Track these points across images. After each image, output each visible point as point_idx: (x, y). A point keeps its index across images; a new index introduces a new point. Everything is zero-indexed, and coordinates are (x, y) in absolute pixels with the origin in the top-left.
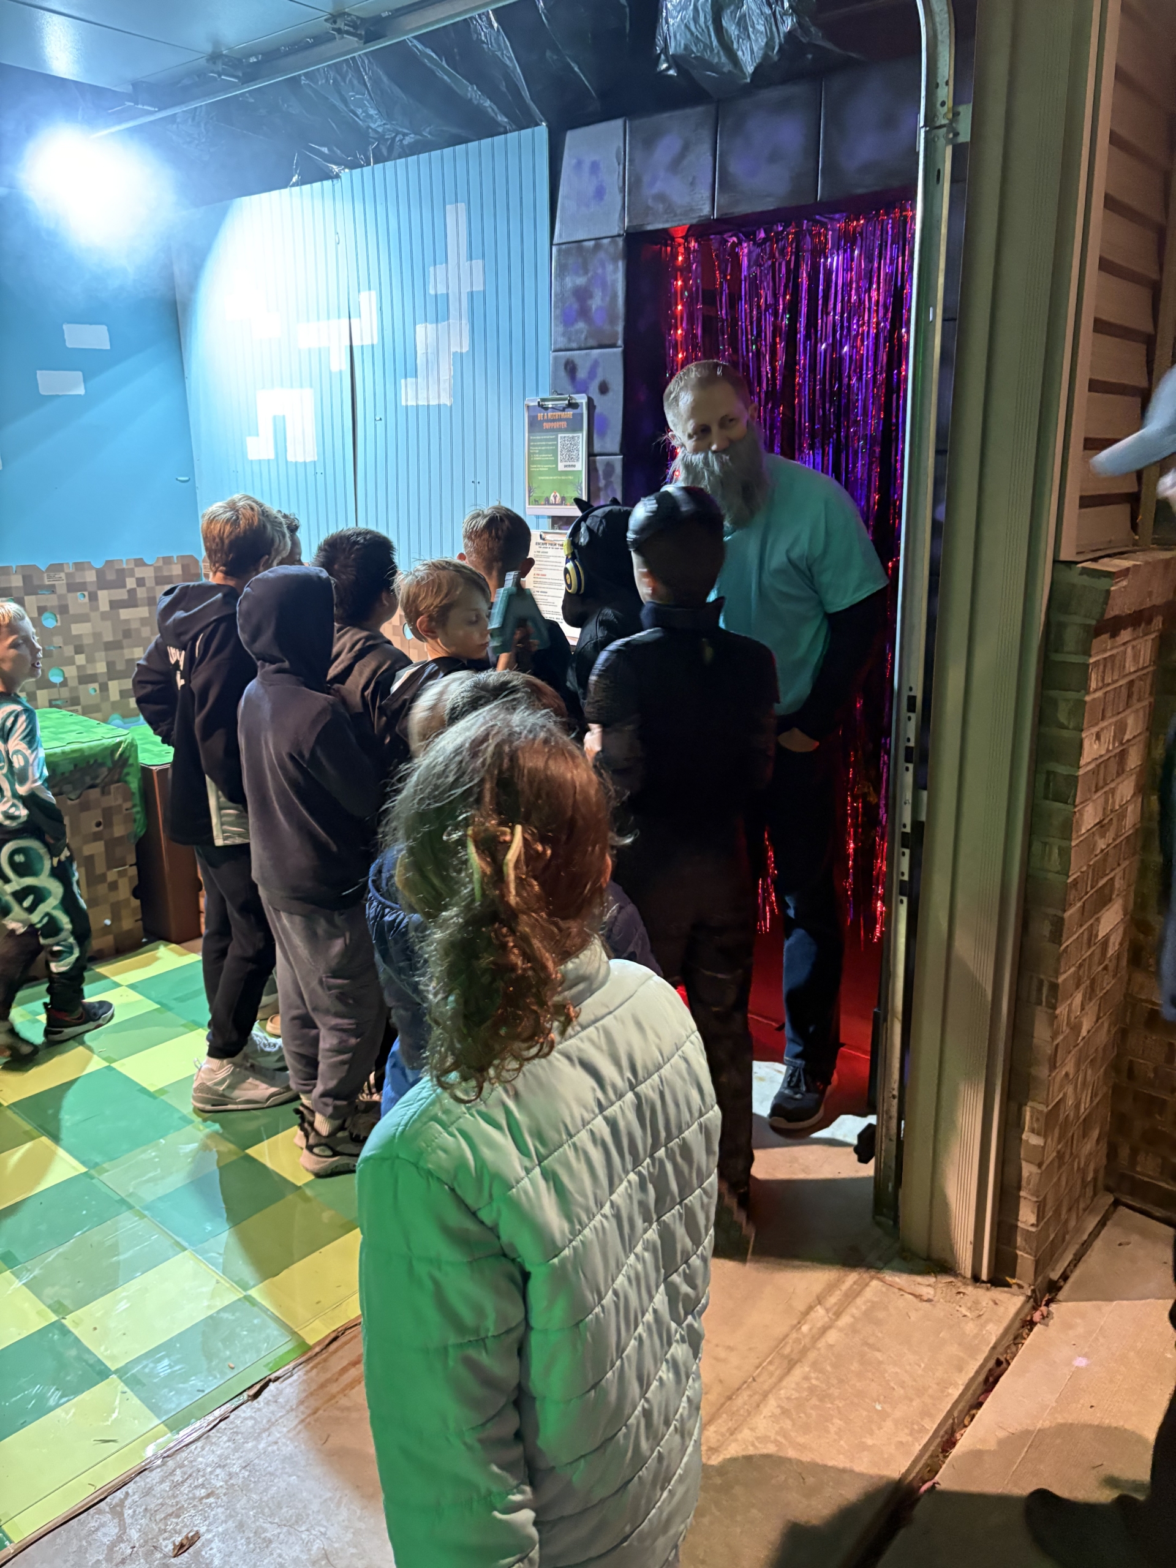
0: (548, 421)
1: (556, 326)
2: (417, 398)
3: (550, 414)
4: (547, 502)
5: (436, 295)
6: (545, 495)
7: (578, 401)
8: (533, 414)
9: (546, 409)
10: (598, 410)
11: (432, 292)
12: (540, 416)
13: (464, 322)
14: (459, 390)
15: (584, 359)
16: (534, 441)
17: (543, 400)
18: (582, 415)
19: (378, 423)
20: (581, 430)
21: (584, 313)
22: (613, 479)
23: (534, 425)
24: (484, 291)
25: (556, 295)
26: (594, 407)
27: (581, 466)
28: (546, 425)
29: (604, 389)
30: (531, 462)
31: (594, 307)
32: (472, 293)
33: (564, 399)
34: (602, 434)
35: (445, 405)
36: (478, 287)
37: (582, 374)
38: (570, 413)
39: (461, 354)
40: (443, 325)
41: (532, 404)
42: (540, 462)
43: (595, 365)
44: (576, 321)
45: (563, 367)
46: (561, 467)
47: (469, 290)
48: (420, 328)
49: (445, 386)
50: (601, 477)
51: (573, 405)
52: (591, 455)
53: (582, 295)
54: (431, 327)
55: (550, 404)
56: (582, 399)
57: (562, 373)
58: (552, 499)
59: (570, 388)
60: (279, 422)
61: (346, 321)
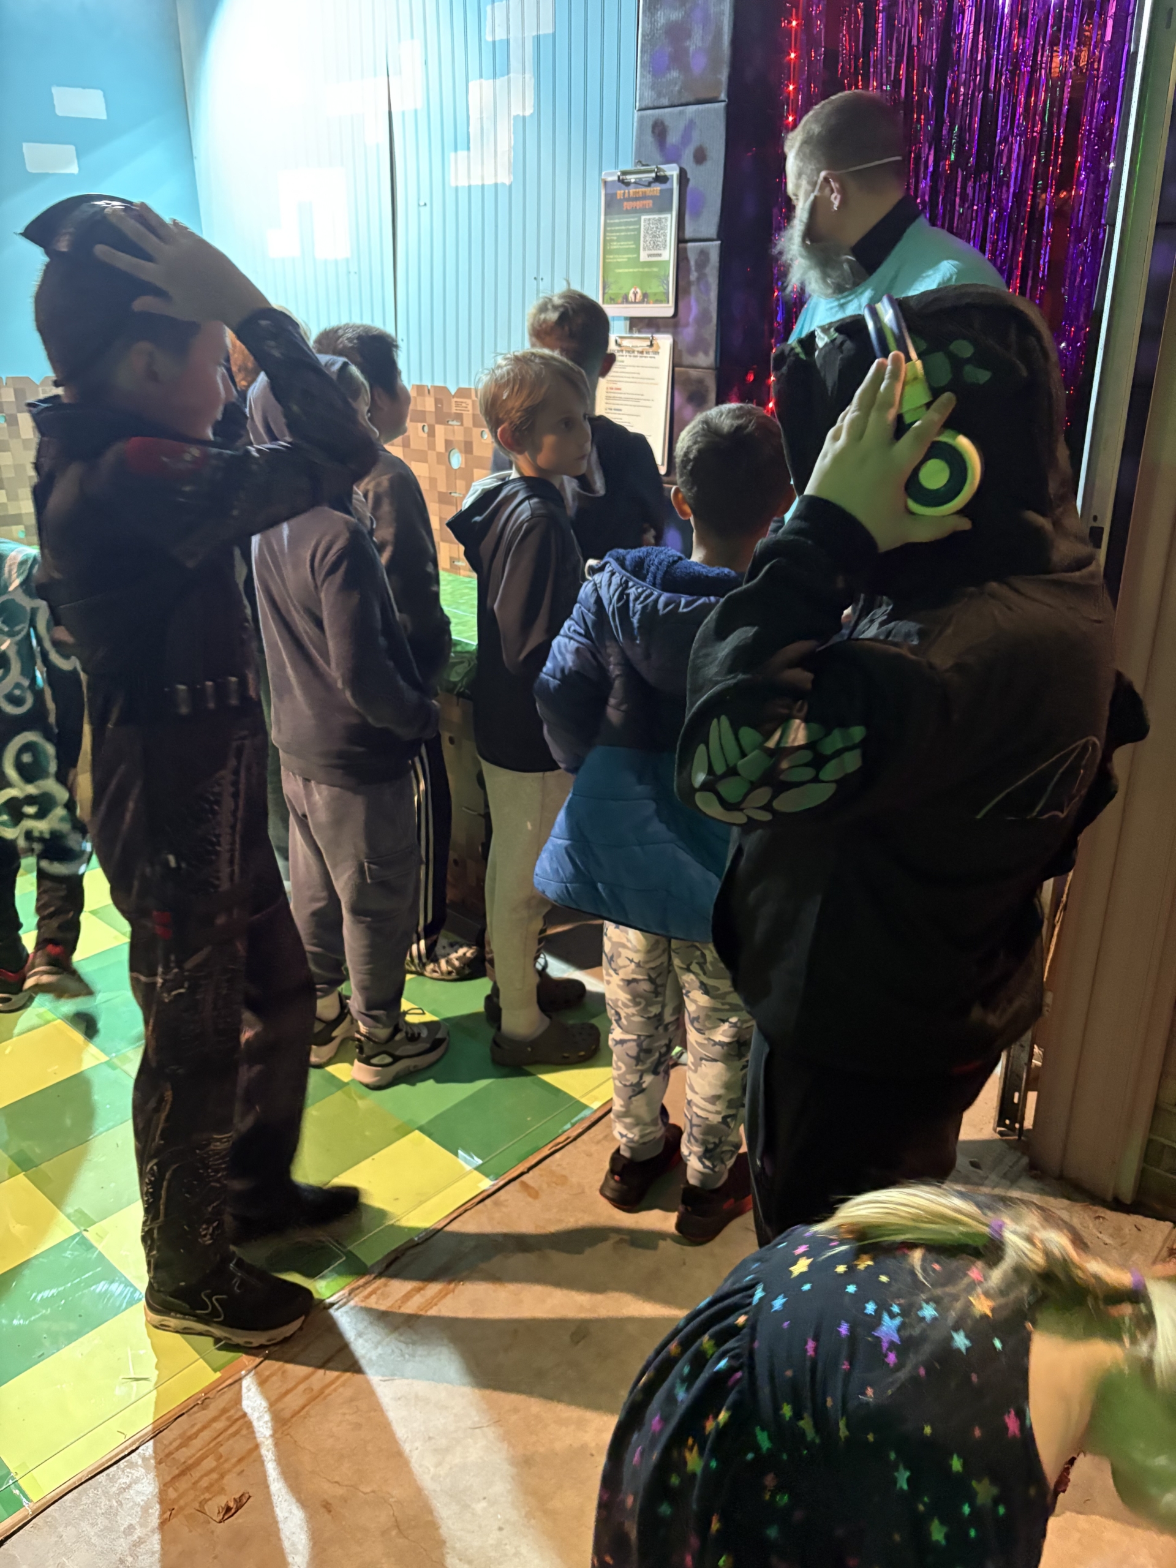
0: (629, 199)
1: (642, 76)
2: (469, 177)
3: (632, 190)
4: (626, 300)
5: (494, 43)
6: (623, 292)
7: (668, 173)
8: (610, 191)
9: (628, 184)
10: (691, 184)
11: (489, 39)
12: (620, 193)
13: (527, 76)
14: (520, 165)
15: (675, 119)
16: (612, 225)
17: (624, 173)
18: (671, 190)
19: (422, 209)
20: (670, 210)
21: (679, 58)
22: (708, 270)
23: (612, 204)
24: (554, 35)
25: (643, 36)
26: (688, 180)
27: (668, 254)
28: (627, 205)
29: (700, 157)
30: (606, 252)
31: (692, 49)
32: (538, 37)
33: (651, 171)
34: (697, 214)
35: (503, 184)
36: (547, 30)
37: (673, 138)
38: (657, 188)
39: (524, 118)
40: (501, 81)
41: (610, 179)
42: (618, 252)
43: (691, 125)
44: (669, 69)
45: (650, 130)
46: (644, 256)
47: (535, 33)
48: (474, 85)
49: (504, 160)
50: (693, 268)
51: (661, 179)
52: (681, 240)
53: (677, 33)
54: (487, 84)
55: (632, 178)
56: (672, 171)
57: (649, 138)
58: (631, 296)
59: (658, 157)
60: (306, 207)
61: (382, 80)
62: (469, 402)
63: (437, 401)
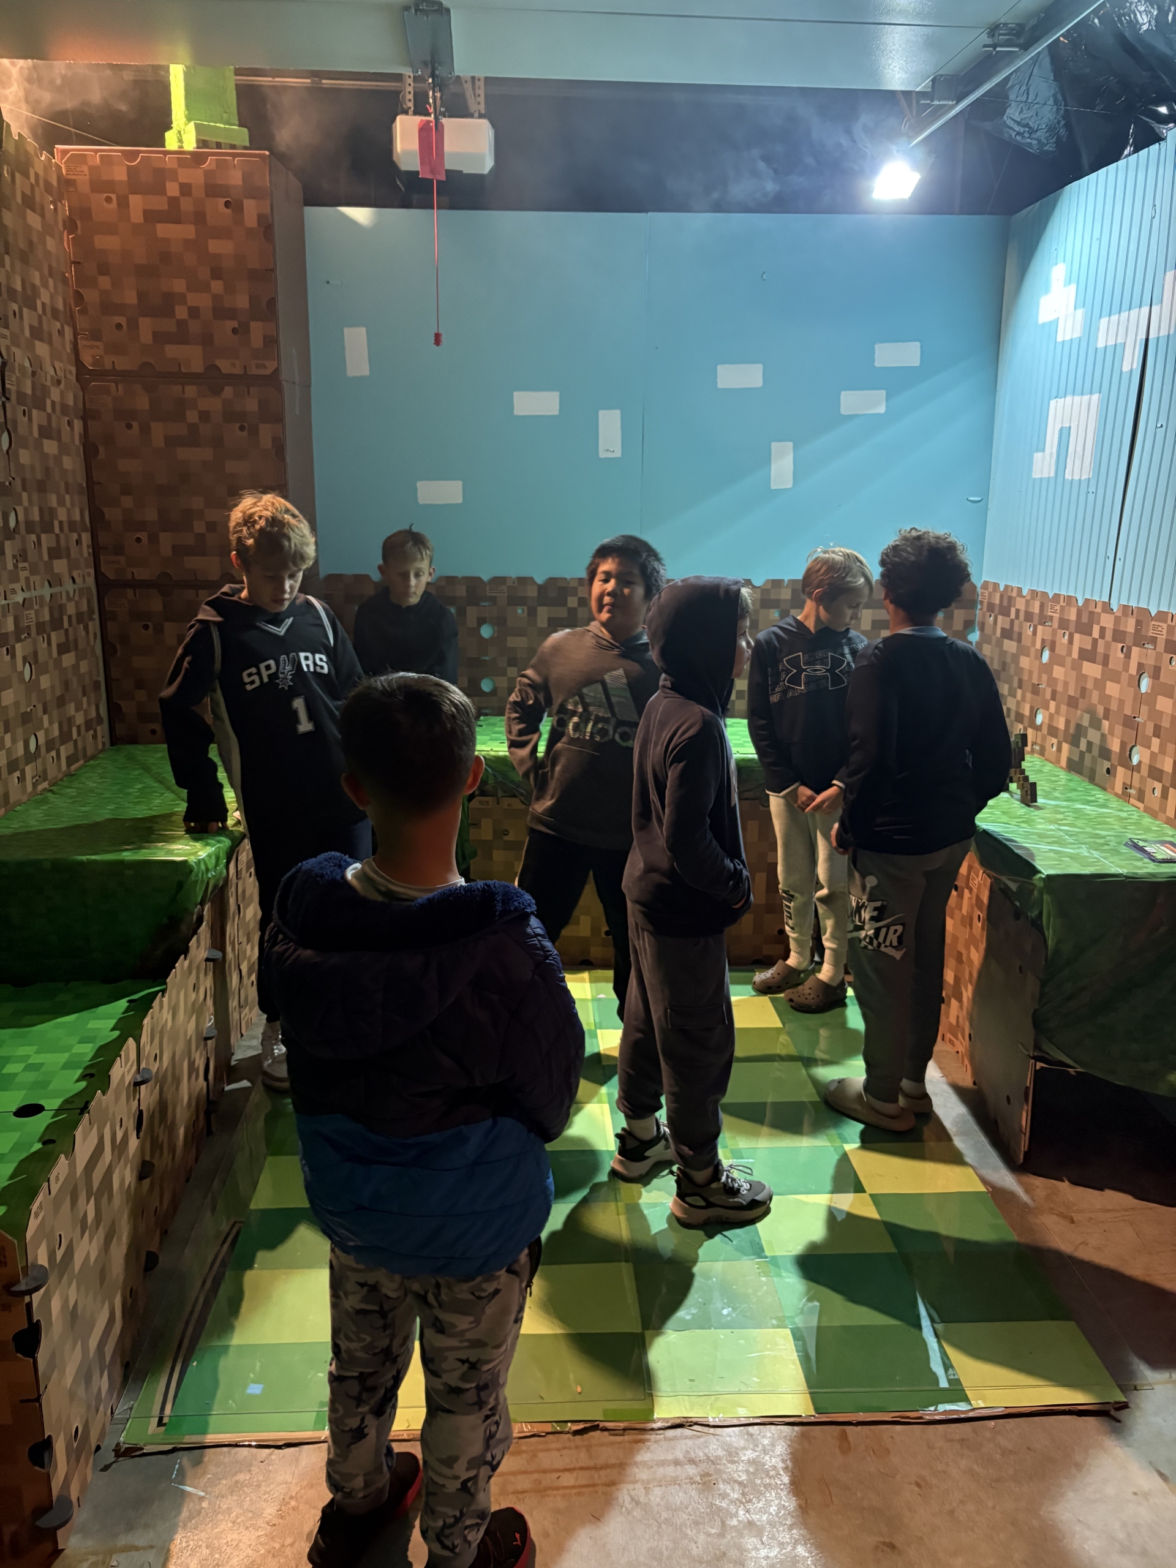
19: (1159, 431)
60: (1064, 434)
61: (1145, 310)
62: (1165, 626)
63: (1139, 623)
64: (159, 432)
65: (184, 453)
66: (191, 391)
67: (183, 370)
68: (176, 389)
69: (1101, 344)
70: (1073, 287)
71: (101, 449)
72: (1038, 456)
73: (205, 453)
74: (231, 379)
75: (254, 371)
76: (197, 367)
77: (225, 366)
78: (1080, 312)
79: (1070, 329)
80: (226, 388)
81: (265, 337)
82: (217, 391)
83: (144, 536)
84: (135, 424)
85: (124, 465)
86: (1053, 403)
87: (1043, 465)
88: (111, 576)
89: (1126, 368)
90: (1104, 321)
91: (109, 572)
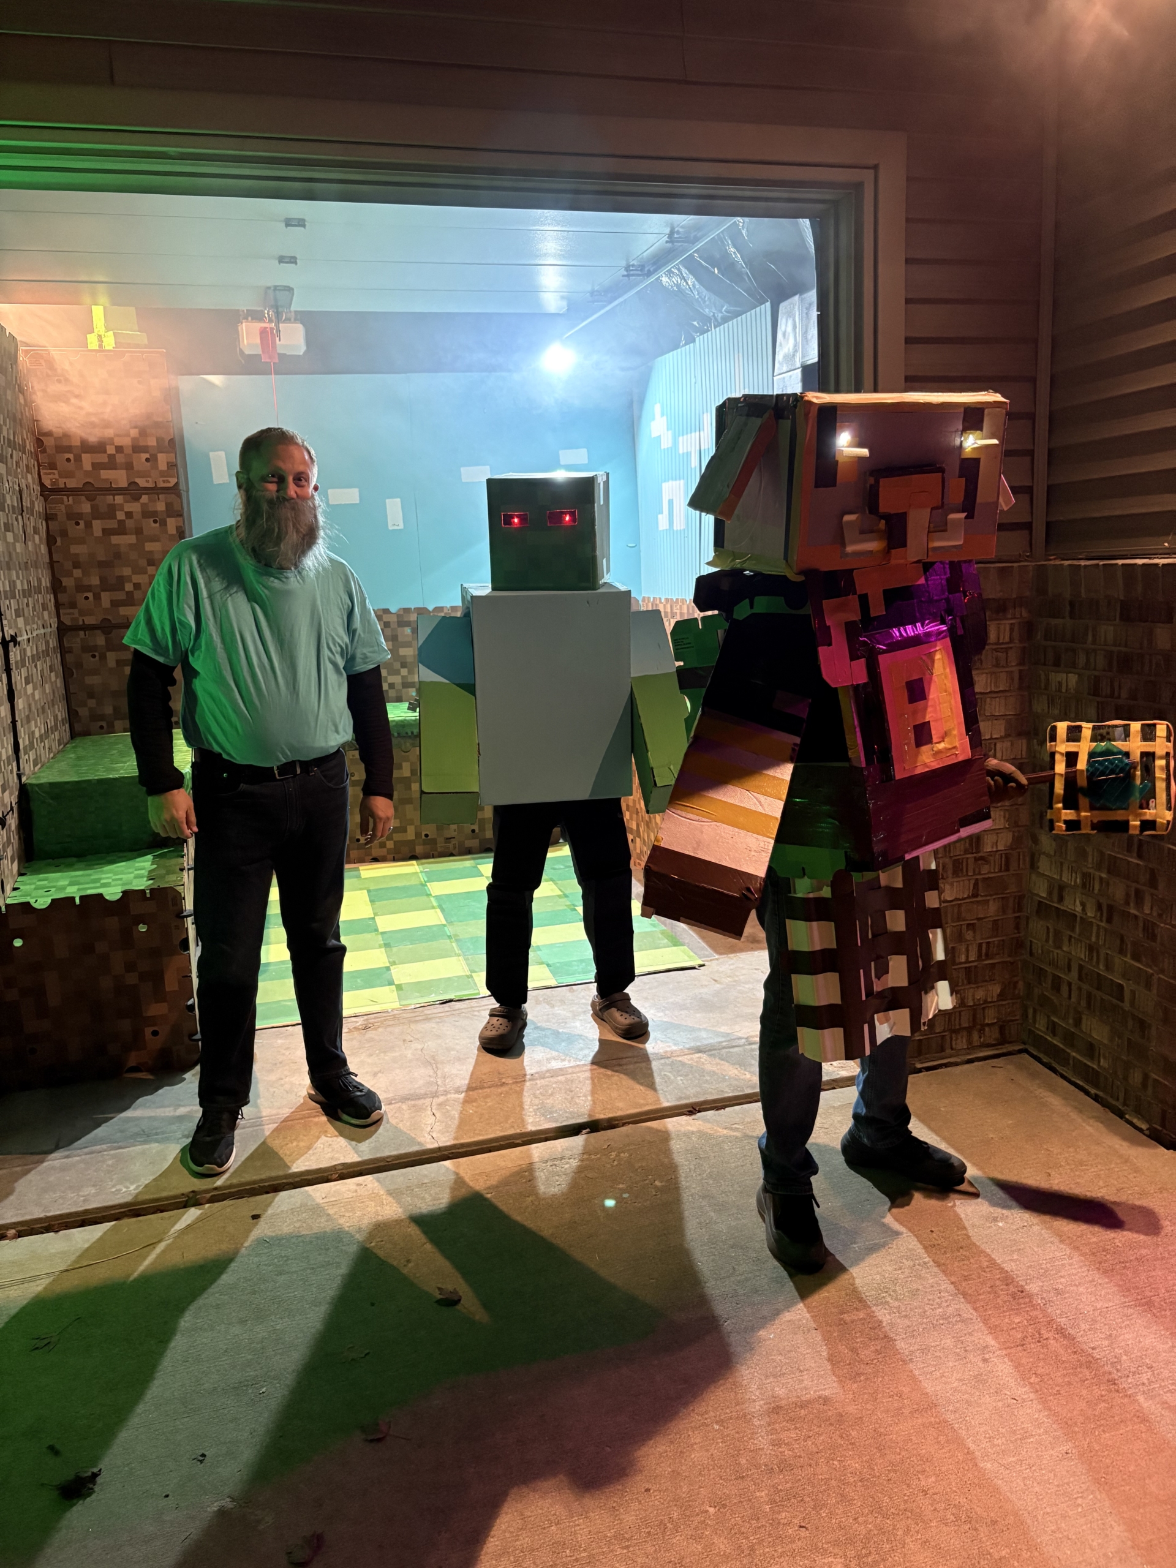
60: (671, 502)
61: (697, 433)
64: (98, 526)
65: (115, 539)
66: (119, 499)
67: (113, 486)
68: (109, 499)
69: (681, 452)
70: (665, 417)
71: (59, 540)
72: (660, 516)
73: (132, 539)
74: (147, 490)
75: (162, 485)
76: (124, 484)
77: (142, 482)
78: (670, 432)
79: (666, 443)
80: (143, 496)
81: (168, 463)
82: (137, 498)
83: (90, 595)
84: (82, 522)
85: (75, 549)
86: (664, 484)
87: (663, 522)
88: (68, 622)
89: (693, 466)
90: (681, 438)
91: (67, 621)
